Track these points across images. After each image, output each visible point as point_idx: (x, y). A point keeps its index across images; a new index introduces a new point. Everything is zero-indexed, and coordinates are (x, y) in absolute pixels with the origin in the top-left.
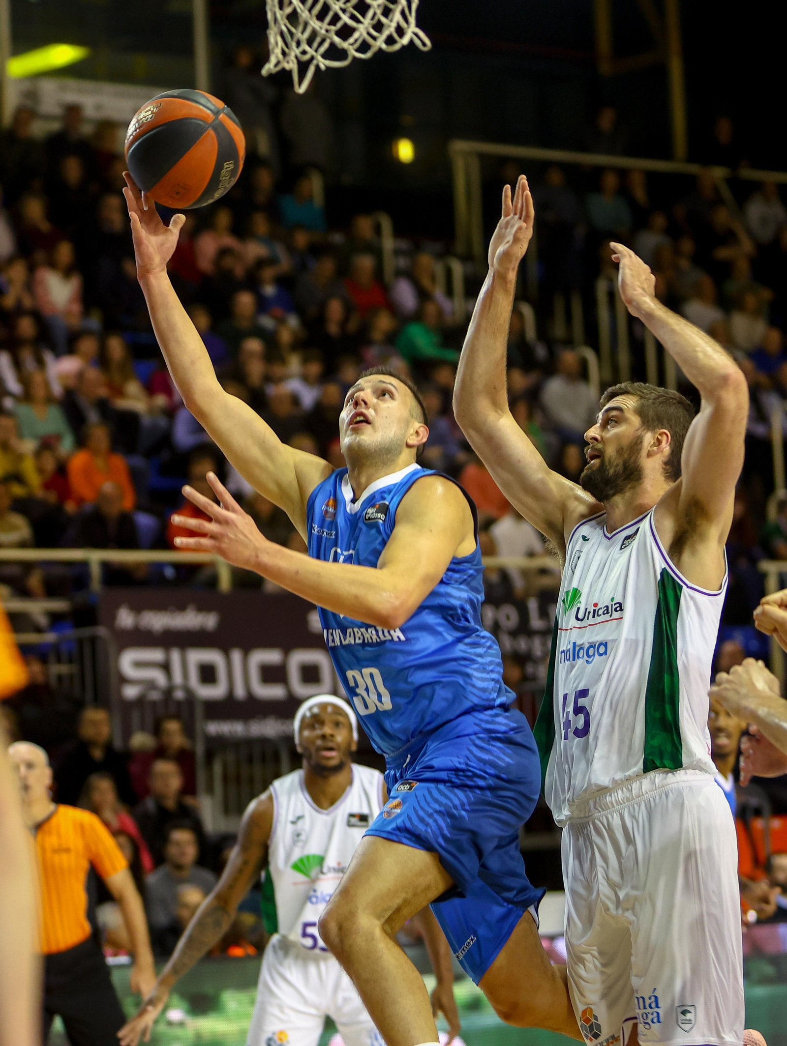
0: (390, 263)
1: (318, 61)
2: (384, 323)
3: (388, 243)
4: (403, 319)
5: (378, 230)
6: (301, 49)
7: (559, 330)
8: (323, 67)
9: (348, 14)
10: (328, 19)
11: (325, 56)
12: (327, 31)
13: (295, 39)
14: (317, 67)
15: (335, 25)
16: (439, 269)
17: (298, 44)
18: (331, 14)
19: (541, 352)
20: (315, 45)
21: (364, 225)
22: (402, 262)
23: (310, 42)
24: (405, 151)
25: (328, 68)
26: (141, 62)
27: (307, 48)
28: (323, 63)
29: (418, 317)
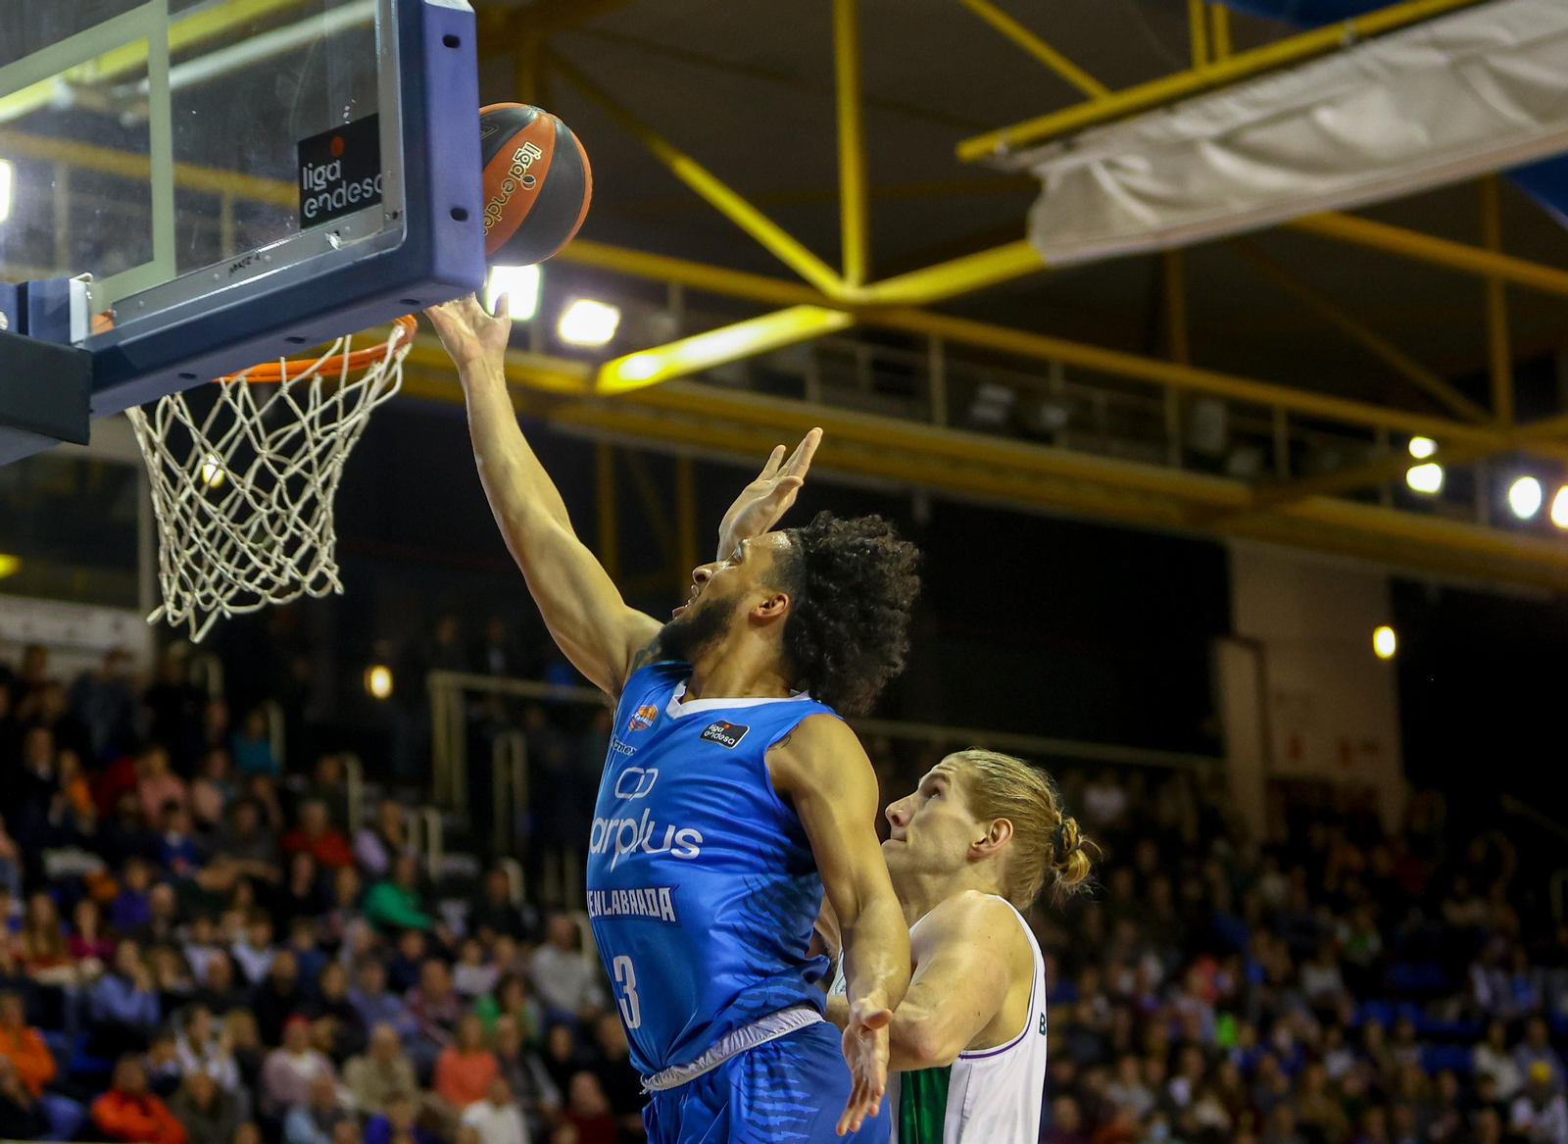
0: (357, 812)
1: (224, 608)
2: (347, 882)
3: (356, 789)
4: (368, 878)
5: (343, 774)
6: (204, 593)
7: (550, 892)
8: (228, 615)
9: (260, 557)
10: (235, 560)
11: (231, 603)
12: (235, 575)
13: (199, 583)
14: (221, 615)
15: (244, 568)
16: (412, 820)
17: (203, 587)
18: (238, 555)
19: (529, 917)
20: (221, 590)
21: (329, 768)
22: (370, 812)
23: (217, 585)
24: (380, 682)
25: (234, 615)
26: (81, 577)
27: (213, 592)
28: (229, 611)
29: (389, 876)
